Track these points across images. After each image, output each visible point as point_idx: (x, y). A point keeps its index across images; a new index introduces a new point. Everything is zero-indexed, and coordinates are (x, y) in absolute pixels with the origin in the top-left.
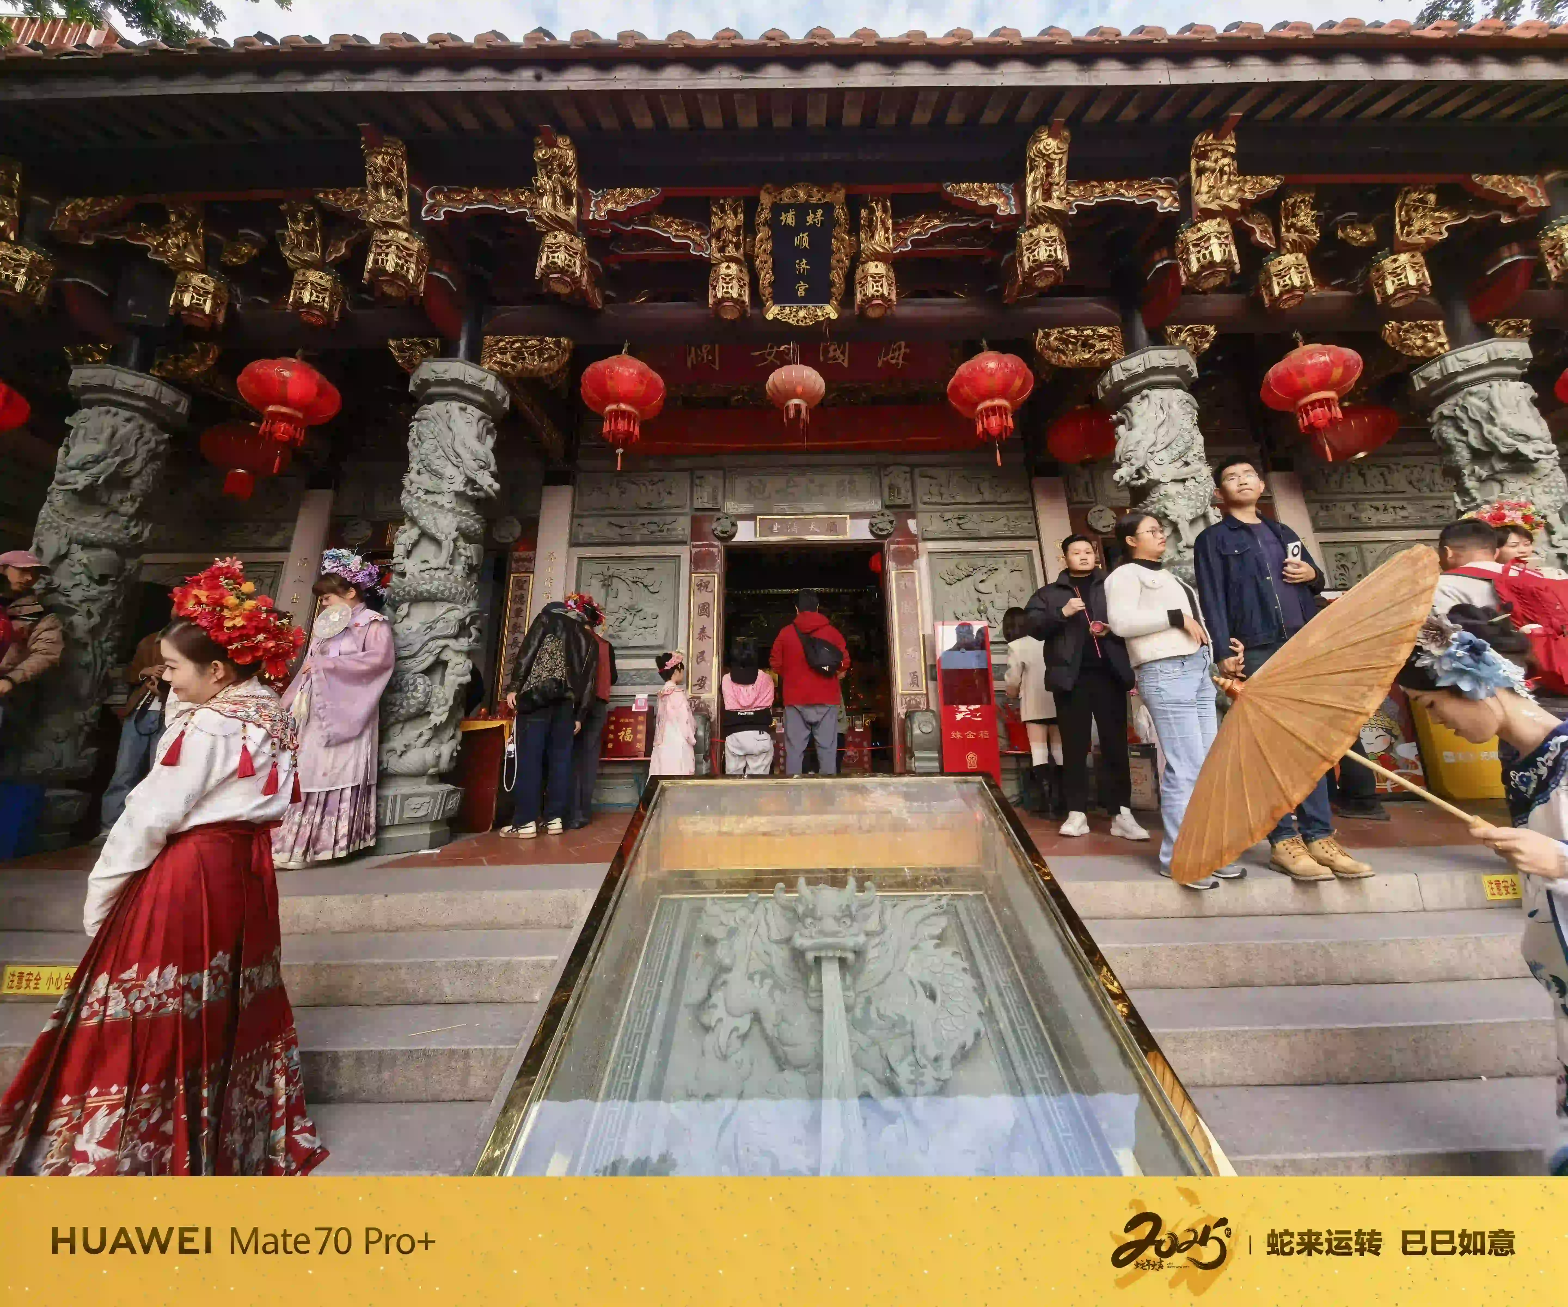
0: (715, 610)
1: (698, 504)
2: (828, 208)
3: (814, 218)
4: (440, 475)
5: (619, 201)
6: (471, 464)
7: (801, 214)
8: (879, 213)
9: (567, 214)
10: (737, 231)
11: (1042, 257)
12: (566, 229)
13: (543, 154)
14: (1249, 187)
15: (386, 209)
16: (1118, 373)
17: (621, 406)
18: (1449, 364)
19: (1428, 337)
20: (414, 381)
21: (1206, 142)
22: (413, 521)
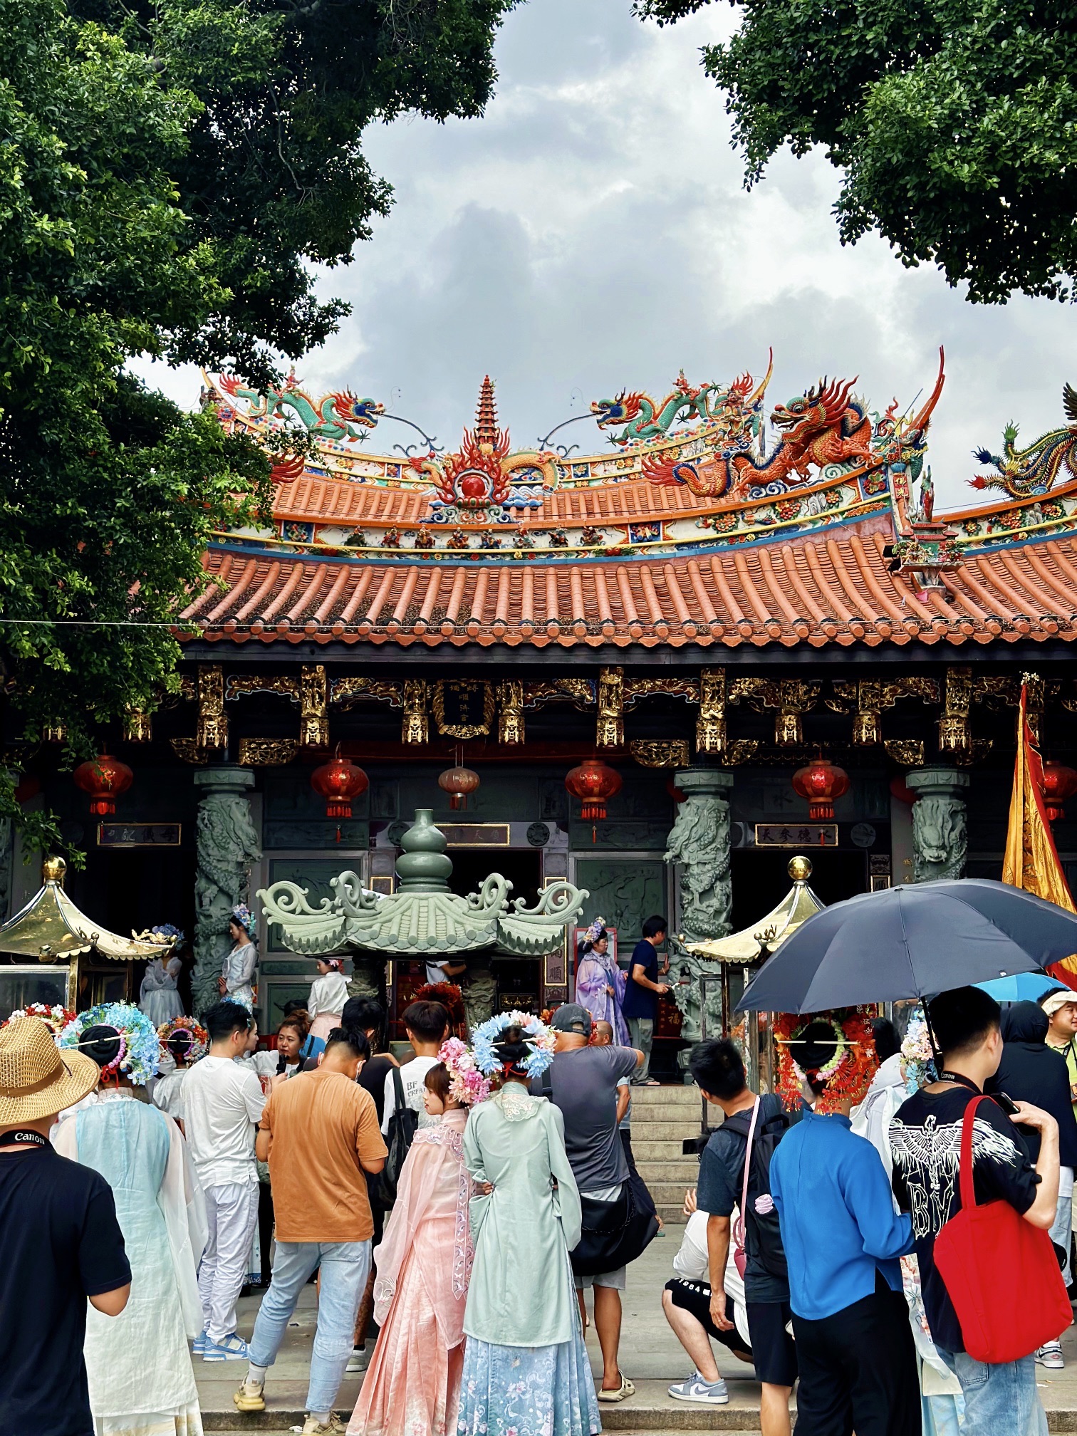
1: (376, 812)
3: (472, 689)
4: (226, 849)
5: (348, 687)
6: (247, 843)
7: (463, 687)
8: (513, 689)
9: (321, 709)
10: (421, 696)
11: (606, 741)
12: (320, 718)
13: (307, 677)
14: (745, 686)
15: (211, 706)
16: (678, 780)
17: (340, 798)
18: (913, 779)
19: (911, 753)
20: (200, 779)
21: (706, 676)
22: (213, 882)
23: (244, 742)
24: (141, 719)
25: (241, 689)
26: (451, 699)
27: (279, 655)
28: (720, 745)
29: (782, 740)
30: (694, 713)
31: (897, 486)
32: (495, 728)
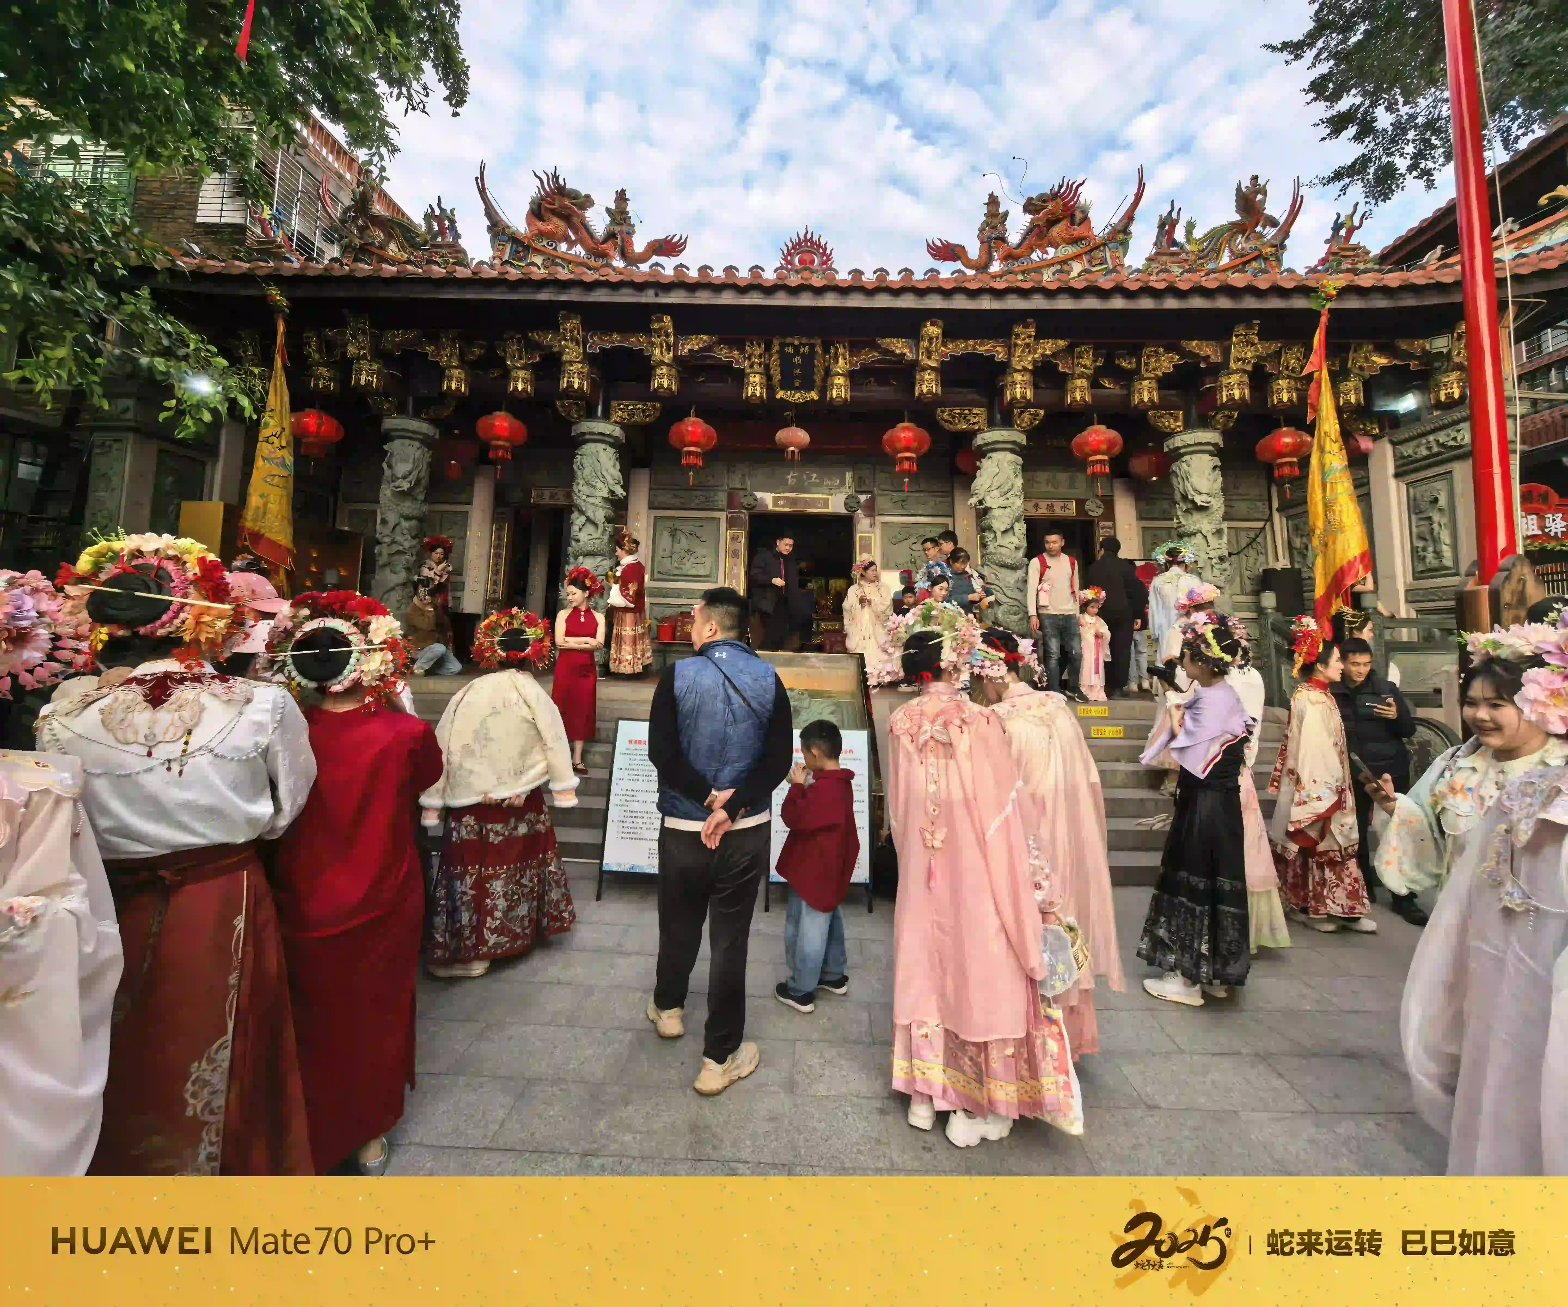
0: (742, 554)
1: (732, 485)
2: (812, 347)
3: (805, 350)
4: (594, 487)
5: (693, 344)
6: (611, 482)
7: (796, 348)
8: (841, 351)
9: (668, 357)
10: (760, 356)
11: (925, 390)
12: (667, 365)
13: (656, 326)
14: (1048, 347)
15: (572, 353)
16: (979, 440)
17: (692, 449)
18: (1178, 441)
19: (1172, 422)
20: (576, 430)
21: (1018, 329)
22: (582, 513)
23: (614, 403)
24: (522, 374)
25: (599, 343)
26: (786, 361)
27: (626, 297)
28: (1029, 394)
29: (1074, 400)
30: (1004, 368)
31: (1114, 258)
32: (824, 390)
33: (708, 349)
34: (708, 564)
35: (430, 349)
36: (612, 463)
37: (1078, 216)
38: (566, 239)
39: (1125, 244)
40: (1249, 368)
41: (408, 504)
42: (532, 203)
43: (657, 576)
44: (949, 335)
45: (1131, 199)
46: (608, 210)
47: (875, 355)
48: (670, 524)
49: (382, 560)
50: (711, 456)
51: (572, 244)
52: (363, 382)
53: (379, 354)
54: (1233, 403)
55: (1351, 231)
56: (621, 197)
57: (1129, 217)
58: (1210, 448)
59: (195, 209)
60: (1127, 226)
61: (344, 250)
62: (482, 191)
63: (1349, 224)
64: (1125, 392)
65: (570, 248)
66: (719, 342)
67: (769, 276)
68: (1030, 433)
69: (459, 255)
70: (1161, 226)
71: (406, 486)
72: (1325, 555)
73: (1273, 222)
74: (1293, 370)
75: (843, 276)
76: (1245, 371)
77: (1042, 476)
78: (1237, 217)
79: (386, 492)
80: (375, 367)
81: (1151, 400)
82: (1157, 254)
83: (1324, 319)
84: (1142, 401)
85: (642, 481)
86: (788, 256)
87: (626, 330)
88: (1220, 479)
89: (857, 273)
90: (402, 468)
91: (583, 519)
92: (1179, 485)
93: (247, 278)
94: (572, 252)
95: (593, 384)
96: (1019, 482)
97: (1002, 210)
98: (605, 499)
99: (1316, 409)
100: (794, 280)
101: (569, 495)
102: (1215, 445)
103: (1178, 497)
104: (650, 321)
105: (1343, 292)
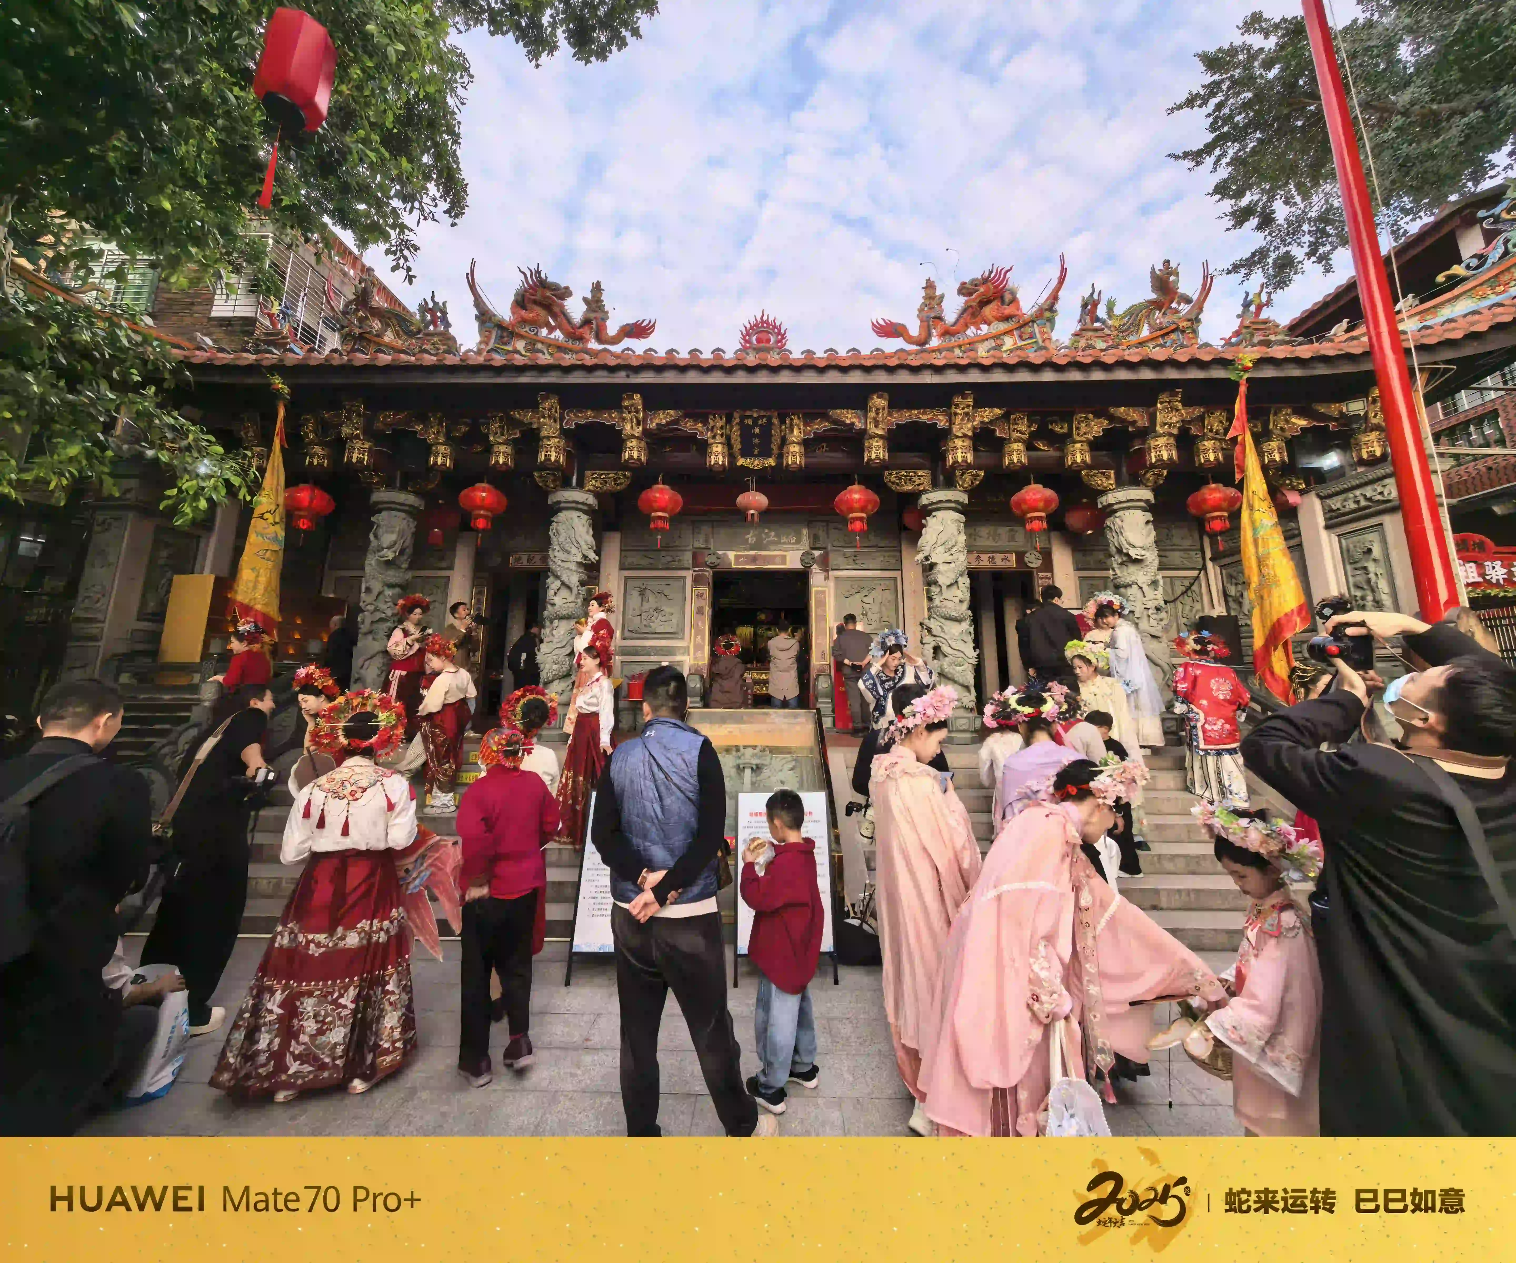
0: (707, 610)
1: (697, 545)
2: (769, 419)
3: (763, 421)
4: (569, 552)
5: (662, 418)
6: (585, 547)
7: (755, 420)
8: (796, 421)
9: (638, 431)
10: (722, 428)
11: (873, 456)
12: (637, 438)
13: (626, 403)
14: (986, 415)
15: (549, 429)
16: (924, 500)
17: (660, 514)
18: (1110, 498)
19: (1104, 480)
20: (552, 499)
21: (958, 400)
22: (557, 577)
23: (588, 473)
24: (503, 448)
25: (575, 419)
26: (746, 434)
27: (600, 378)
28: (970, 458)
29: (1011, 462)
30: (946, 434)
31: (1042, 333)
32: (780, 457)
33: (676, 422)
34: (674, 621)
35: (419, 428)
36: (585, 529)
37: (1008, 297)
38: (547, 325)
39: (1051, 321)
40: (1175, 431)
41: (391, 572)
42: (517, 295)
43: (627, 634)
44: (893, 405)
45: (1055, 282)
46: (585, 300)
47: (828, 425)
48: (638, 583)
49: (364, 628)
50: (676, 519)
51: (551, 329)
52: (354, 460)
53: (369, 433)
54: (1161, 464)
55: (1259, 308)
56: (597, 288)
57: (1054, 297)
58: (1142, 504)
59: (212, 305)
60: (1053, 305)
61: (344, 339)
62: (472, 286)
63: (1257, 301)
64: (1057, 454)
65: (550, 332)
66: (686, 416)
67: (729, 356)
68: (972, 492)
69: (449, 342)
70: (1084, 306)
71: (390, 555)
72: (1262, 608)
73: (1188, 301)
74: (1217, 433)
75: (796, 354)
76: (1170, 435)
77: (984, 531)
78: (1153, 296)
79: (371, 562)
80: (367, 445)
81: (1083, 461)
82: (1082, 330)
83: (1243, 389)
84: (1074, 462)
85: (613, 544)
86: (746, 337)
87: (598, 407)
88: (1154, 533)
89: (809, 353)
90: (388, 538)
91: (558, 583)
92: (1113, 540)
93: (252, 369)
94: (552, 336)
95: (569, 455)
96: (962, 538)
97: (938, 293)
98: (579, 564)
99: (1242, 470)
100: (752, 360)
101: (545, 559)
102: (1147, 501)
103: (1113, 550)
104: (622, 399)
105: (1260, 362)
